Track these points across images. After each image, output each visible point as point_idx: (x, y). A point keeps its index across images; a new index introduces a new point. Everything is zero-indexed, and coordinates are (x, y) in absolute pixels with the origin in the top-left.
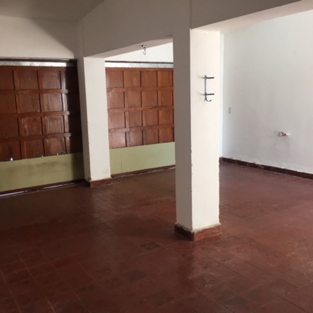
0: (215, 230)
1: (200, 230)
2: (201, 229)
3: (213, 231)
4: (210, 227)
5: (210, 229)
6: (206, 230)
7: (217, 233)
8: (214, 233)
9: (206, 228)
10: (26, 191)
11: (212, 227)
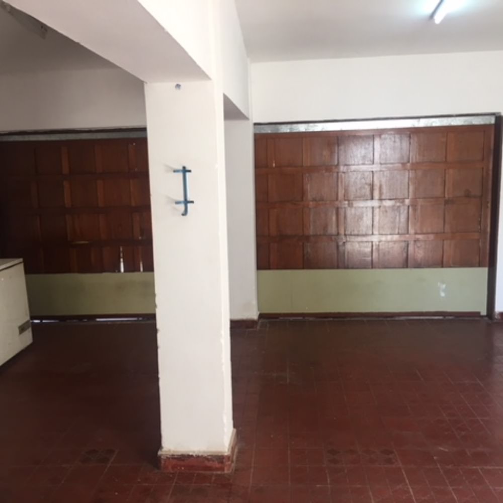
0: (211, 462)
1: (175, 454)
2: (180, 453)
3: (209, 464)
4: (200, 454)
5: (198, 457)
6: (190, 457)
7: (217, 469)
8: (209, 468)
9: (191, 454)
10: (140, 319)
11: (205, 455)
